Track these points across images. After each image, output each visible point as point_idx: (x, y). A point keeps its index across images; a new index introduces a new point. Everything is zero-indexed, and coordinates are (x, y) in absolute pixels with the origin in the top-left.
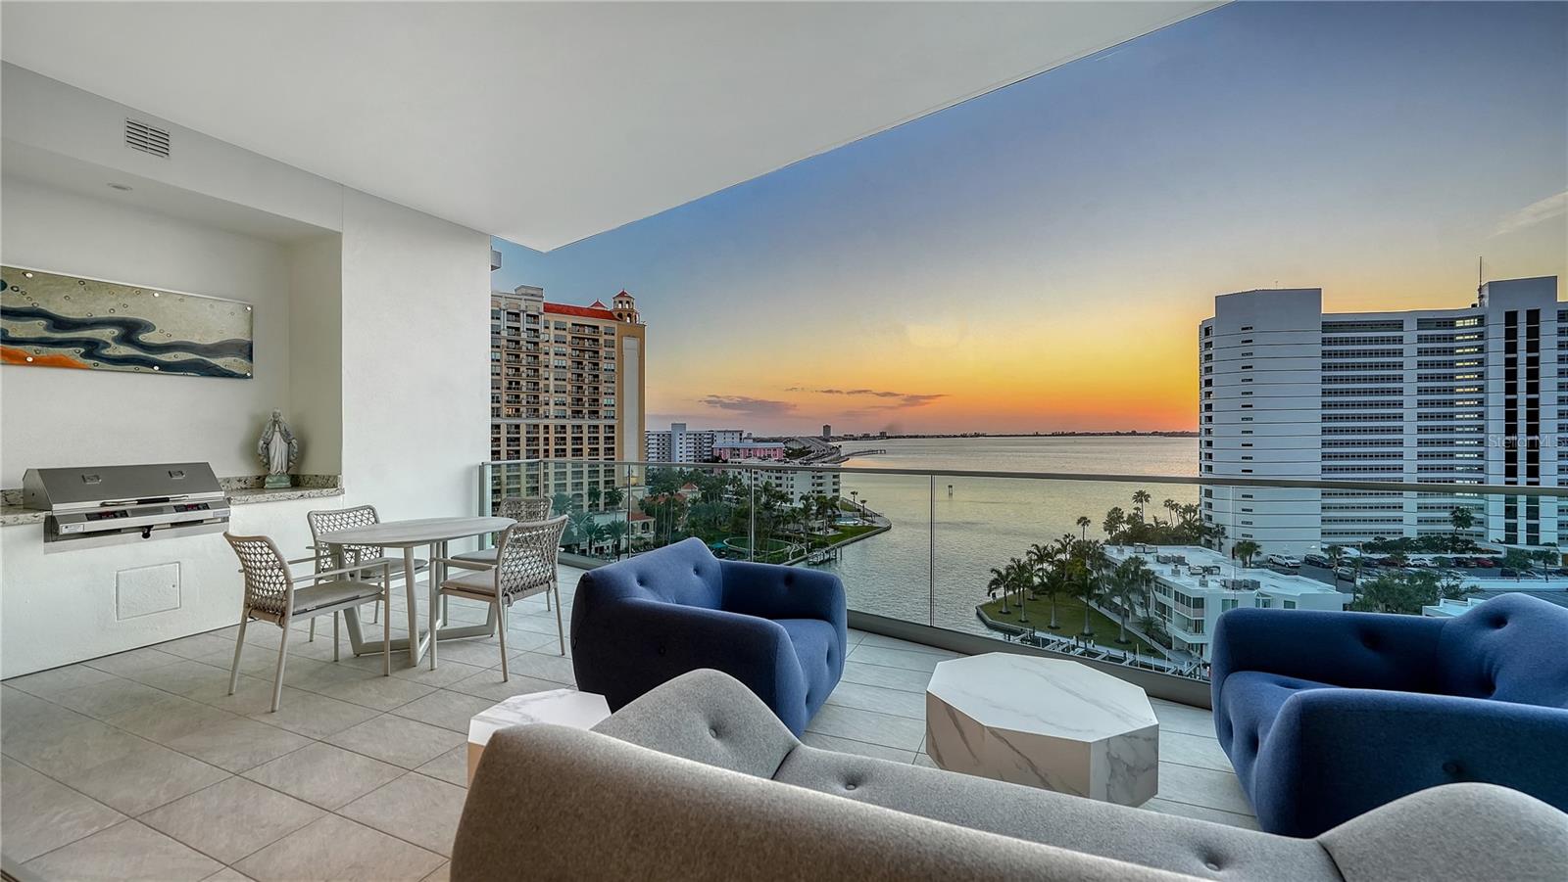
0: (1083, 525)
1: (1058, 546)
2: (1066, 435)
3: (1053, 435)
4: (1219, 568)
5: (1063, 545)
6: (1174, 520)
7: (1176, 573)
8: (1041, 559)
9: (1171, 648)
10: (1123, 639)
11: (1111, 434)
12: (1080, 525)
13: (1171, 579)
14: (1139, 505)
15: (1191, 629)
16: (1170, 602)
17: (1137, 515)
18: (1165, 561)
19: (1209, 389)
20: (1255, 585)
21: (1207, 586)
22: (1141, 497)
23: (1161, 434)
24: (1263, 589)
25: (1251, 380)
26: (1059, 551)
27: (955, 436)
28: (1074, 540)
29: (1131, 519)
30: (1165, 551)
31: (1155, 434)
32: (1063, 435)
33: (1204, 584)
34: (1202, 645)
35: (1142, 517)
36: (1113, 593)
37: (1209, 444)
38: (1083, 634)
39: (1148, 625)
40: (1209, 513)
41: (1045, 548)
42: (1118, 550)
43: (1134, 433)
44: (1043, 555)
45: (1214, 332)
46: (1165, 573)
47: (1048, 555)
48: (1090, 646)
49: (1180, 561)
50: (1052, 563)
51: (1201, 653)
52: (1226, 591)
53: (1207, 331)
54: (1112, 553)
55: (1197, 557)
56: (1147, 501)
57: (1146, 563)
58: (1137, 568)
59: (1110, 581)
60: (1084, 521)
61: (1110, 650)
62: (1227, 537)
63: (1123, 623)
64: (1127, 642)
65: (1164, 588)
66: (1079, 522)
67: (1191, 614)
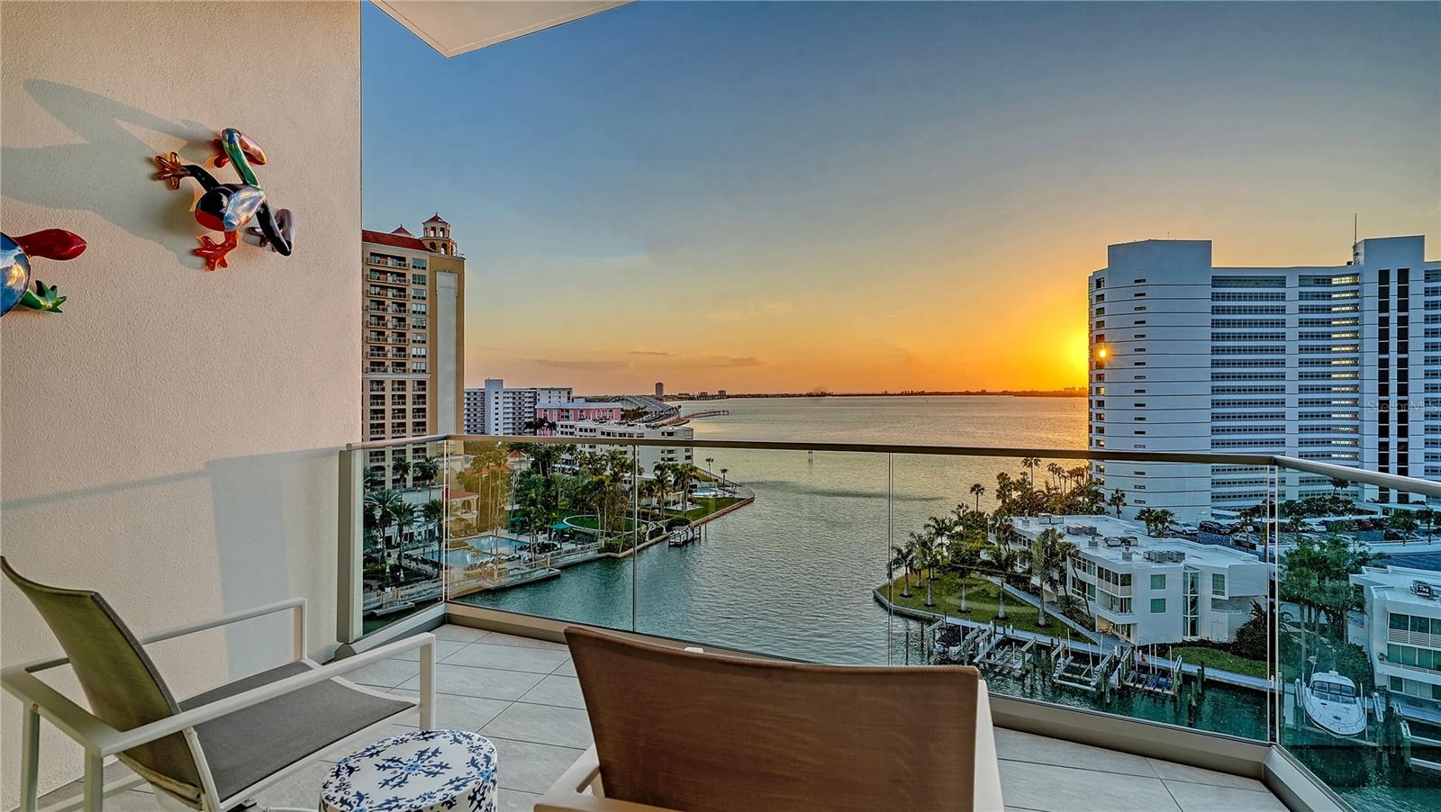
0: (977, 493)
1: (955, 518)
4: (1136, 538)
5: (958, 516)
7: (1093, 545)
8: (939, 533)
9: (1094, 630)
10: (1042, 622)
12: (974, 493)
13: (1088, 552)
15: (1117, 607)
16: (1091, 579)
17: (1024, 480)
18: (1078, 532)
19: (1100, 345)
20: (1181, 556)
21: (1131, 559)
24: (1189, 561)
25: (1143, 336)
26: (955, 524)
28: (968, 511)
29: (1019, 486)
30: (1073, 521)
33: (1127, 557)
34: (1129, 625)
35: (1031, 484)
38: (999, 618)
39: (1068, 605)
41: (943, 521)
42: (1023, 521)
44: (942, 529)
45: (1106, 284)
46: (1082, 543)
47: (947, 528)
48: (1009, 632)
49: (1092, 532)
50: (949, 536)
51: (1129, 636)
52: (1154, 566)
53: (1099, 284)
54: (1016, 523)
55: (1110, 527)
56: (1036, 464)
57: (1061, 535)
60: (977, 489)
61: (1037, 636)
62: (1125, 505)
63: (1041, 604)
64: (1047, 626)
65: (1084, 564)
66: (973, 490)
67: (1119, 591)
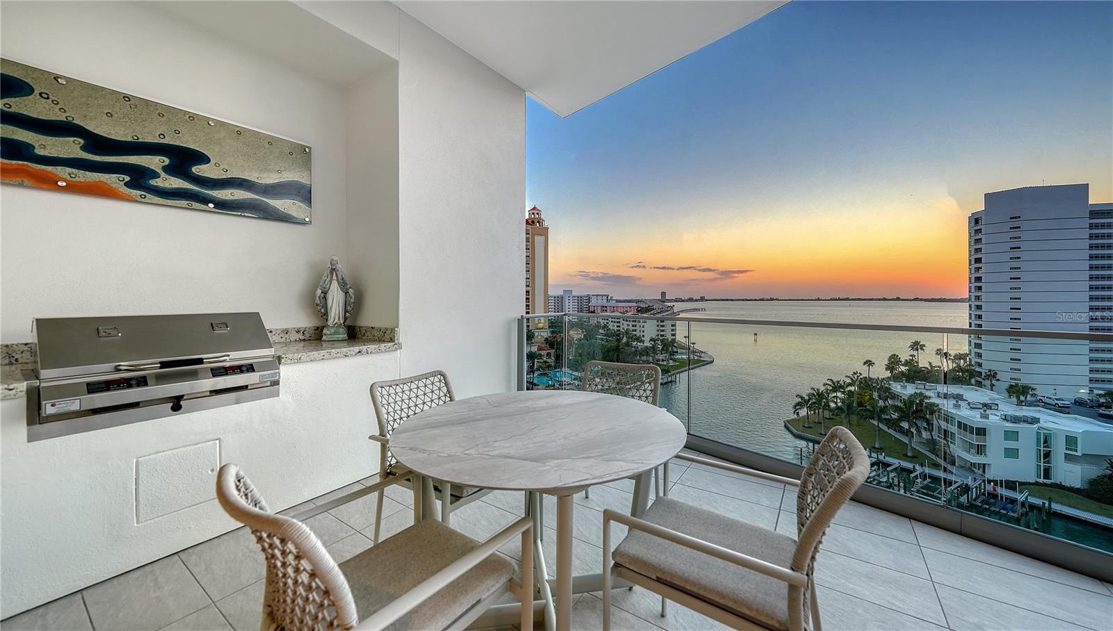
0: (869, 365)
1: (849, 381)
2: (842, 300)
3: (831, 300)
4: (997, 405)
5: (852, 379)
6: (947, 365)
7: (957, 406)
8: (835, 389)
9: (955, 465)
10: (910, 454)
11: (879, 300)
12: (866, 366)
13: (954, 411)
14: (915, 353)
15: (973, 451)
16: (953, 429)
17: (912, 360)
18: (946, 396)
19: (978, 265)
20: (1035, 421)
21: (988, 418)
22: (916, 346)
23: (921, 300)
24: (1042, 424)
25: (1018, 258)
26: (849, 385)
27: (755, 300)
28: (861, 377)
29: (907, 363)
30: (942, 388)
31: (916, 299)
32: (839, 299)
33: (983, 416)
34: (984, 465)
35: (917, 362)
36: (901, 419)
37: (979, 307)
38: (874, 448)
39: (932, 445)
40: (980, 361)
41: (838, 382)
42: (902, 386)
43: (898, 299)
44: (837, 387)
45: (984, 221)
46: (947, 406)
47: (841, 387)
48: (881, 457)
49: (959, 397)
50: (843, 393)
51: (984, 471)
52: (1008, 424)
53: (977, 221)
54: (896, 387)
55: (975, 395)
56: (922, 349)
57: (930, 397)
58: (921, 401)
59: (897, 409)
60: (869, 363)
61: (901, 462)
62: (998, 380)
63: (910, 442)
64: (914, 457)
65: (948, 418)
66: (865, 363)
67: (975, 440)
